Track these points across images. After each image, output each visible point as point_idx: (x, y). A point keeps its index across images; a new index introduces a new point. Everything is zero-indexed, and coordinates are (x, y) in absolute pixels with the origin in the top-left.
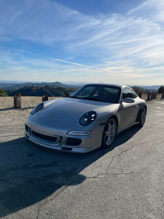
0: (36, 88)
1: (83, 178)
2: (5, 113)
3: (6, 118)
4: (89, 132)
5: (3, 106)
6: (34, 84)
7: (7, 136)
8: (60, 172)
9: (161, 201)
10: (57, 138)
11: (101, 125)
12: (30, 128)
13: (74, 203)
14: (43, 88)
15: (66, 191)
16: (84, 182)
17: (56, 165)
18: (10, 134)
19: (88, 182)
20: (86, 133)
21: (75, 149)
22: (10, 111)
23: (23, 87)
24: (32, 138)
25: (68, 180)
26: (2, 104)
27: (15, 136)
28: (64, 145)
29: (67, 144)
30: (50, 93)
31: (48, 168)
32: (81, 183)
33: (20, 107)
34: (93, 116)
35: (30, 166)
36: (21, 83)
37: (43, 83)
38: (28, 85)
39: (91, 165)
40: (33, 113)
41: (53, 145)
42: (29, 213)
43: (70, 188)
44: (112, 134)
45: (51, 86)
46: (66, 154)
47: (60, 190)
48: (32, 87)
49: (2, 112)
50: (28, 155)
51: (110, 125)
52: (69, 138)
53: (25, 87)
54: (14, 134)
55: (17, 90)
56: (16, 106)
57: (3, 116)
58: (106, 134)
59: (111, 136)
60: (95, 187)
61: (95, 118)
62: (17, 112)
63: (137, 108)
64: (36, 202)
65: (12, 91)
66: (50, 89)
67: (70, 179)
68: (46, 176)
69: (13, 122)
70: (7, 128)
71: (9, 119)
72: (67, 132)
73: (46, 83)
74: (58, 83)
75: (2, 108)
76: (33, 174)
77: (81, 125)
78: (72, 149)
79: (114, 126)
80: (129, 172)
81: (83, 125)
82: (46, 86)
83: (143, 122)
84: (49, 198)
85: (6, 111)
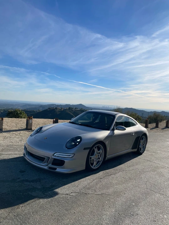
0: (59, 109)
1: (57, 194)
2: (16, 134)
3: (15, 139)
4: (73, 155)
5: (16, 127)
6: (58, 106)
7: (10, 154)
8: (40, 187)
9: (114, 219)
10: (45, 158)
11: (85, 149)
12: (26, 148)
13: (39, 211)
14: (66, 110)
15: (37, 202)
16: (56, 197)
17: (40, 181)
18: (13, 153)
19: (60, 197)
20: (69, 156)
21: (59, 170)
22: (22, 132)
23: (47, 108)
24: (27, 157)
25: (44, 194)
26: (16, 125)
27: (16, 154)
28: (50, 165)
29: (53, 164)
30: (73, 115)
31: (32, 183)
32: (53, 197)
33: (31, 129)
34: (79, 140)
35: (18, 180)
36: (46, 104)
37: (67, 105)
38: (52, 107)
39: (70, 184)
40: (32, 135)
41: (41, 164)
42: (2, 213)
43: (41, 200)
44: (99, 158)
45: (74, 108)
46: (51, 173)
47: (32, 200)
48: (56, 108)
49: (14, 132)
50: (20, 172)
51: (96, 150)
52: (55, 159)
53: (49, 108)
54: (16, 153)
55: (41, 111)
56: (28, 127)
57: (13, 136)
58: (91, 158)
59: (97, 161)
60: (63, 201)
61: (79, 142)
62: (27, 133)
63: (133, 135)
64: (10, 207)
65: (37, 112)
66: (72, 111)
67: (46, 194)
68: (27, 189)
69: (20, 143)
70: (12, 147)
71: (18, 139)
72: (53, 153)
73: (69, 105)
74: (81, 105)
75: (15, 129)
76: (17, 186)
77: (67, 148)
78: (56, 169)
79: (101, 151)
80: (100, 193)
81: (68, 148)
82: (69, 108)
83: (142, 149)
84: (21, 205)
85: (18, 132)
